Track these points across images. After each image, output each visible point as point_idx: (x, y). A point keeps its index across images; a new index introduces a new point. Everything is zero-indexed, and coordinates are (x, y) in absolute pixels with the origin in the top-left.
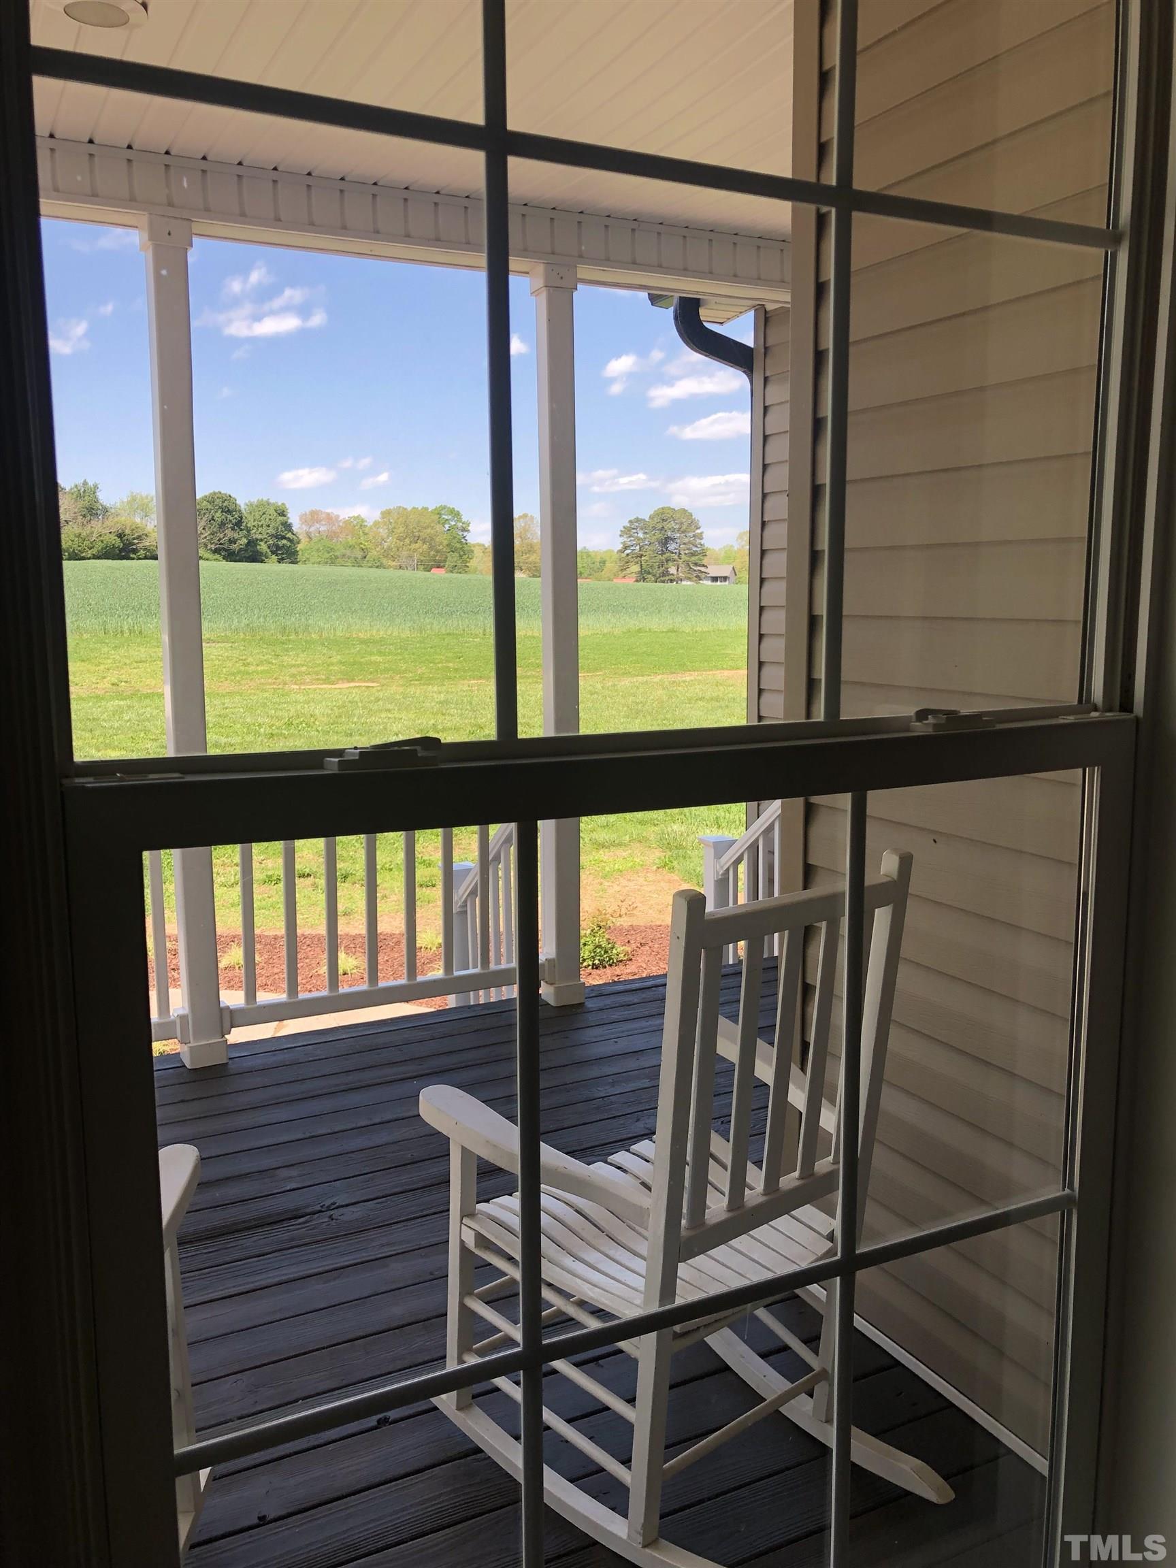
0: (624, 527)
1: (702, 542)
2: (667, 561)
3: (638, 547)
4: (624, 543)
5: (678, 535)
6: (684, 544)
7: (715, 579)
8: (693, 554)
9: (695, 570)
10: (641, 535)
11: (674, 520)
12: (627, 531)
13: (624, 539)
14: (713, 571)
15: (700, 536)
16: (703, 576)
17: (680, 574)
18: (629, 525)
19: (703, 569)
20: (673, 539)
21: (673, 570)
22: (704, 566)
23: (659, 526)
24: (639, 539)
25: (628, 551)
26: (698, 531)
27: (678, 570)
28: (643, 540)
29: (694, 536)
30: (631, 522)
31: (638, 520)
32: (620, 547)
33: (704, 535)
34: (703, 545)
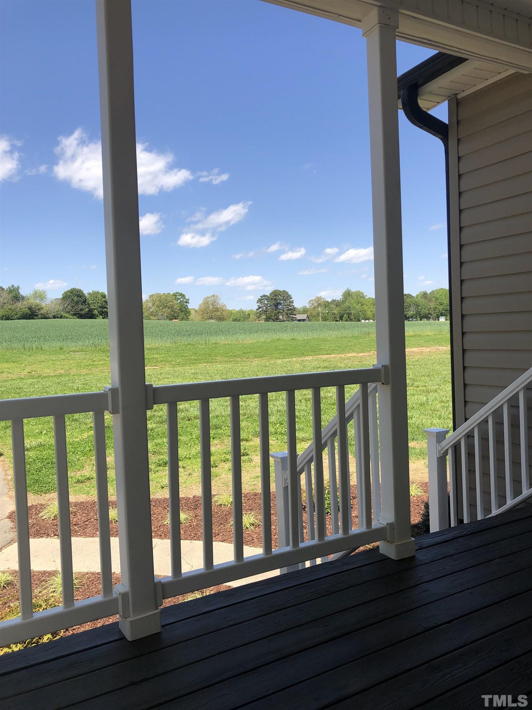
0: (258, 299)
1: (293, 304)
2: (278, 313)
3: (265, 308)
4: (258, 306)
5: (282, 302)
6: (285, 306)
8: (289, 310)
9: (291, 317)
10: (266, 302)
11: (280, 295)
12: (260, 301)
13: (259, 304)
14: (299, 317)
15: (292, 302)
16: (294, 319)
17: (284, 319)
18: (260, 298)
19: (294, 316)
20: (280, 304)
21: (281, 317)
22: (294, 315)
23: (274, 298)
24: (265, 304)
25: (260, 310)
26: (291, 300)
27: (283, 317)
28: (267, 304)
29: (290, 302)
30: (261, 297)
31: (264, 296)
32: (257, 307)
33: (294, 301)
34: (293, 306)
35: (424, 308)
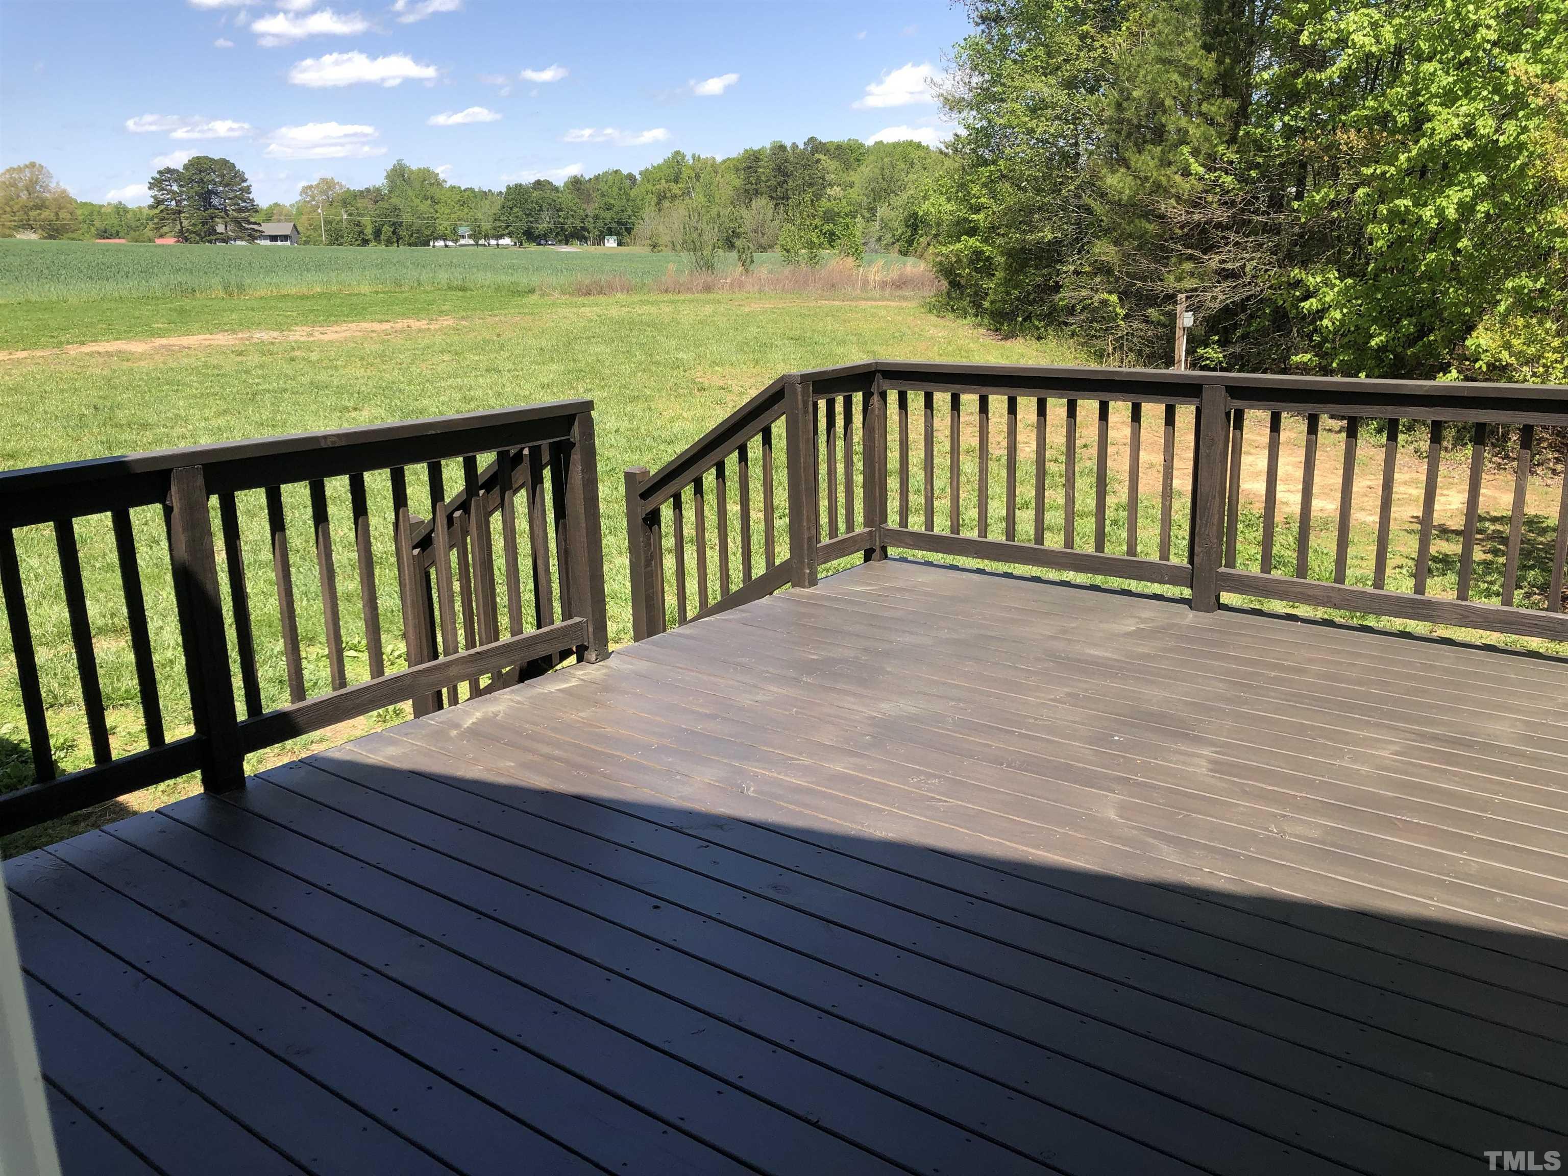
0: (153, 178)
1: (251, 196)
2: (212, 218)
3: (173, 203)
4: (155, 197)
5: (221, 188)
6: (230, 199)
7: (274, 238)
8: (240, 210)
9: (247, 229)
10: (175, 188)
11: (214, 172)
12: (156, 184)
13: (155, 192)
14: (269, 229)
15: (248, 190)
16: (257, 234)
17: (230, 233)
18: (158, 176)
19: (256, 227)
20: (216, 194)
21: (220, 228)
22: (255, 223)
23: (197, 178)
24: (174, 192)
25: (162, 207)
26: (245, 184)
27: (226, 228)
28: (181, 194)
29: (240, 189)
30: (160, 172)
31: (169, 171)
32: (151, 201)
33: (252, 189)
34: (252, 200)
35: (572, 216)
